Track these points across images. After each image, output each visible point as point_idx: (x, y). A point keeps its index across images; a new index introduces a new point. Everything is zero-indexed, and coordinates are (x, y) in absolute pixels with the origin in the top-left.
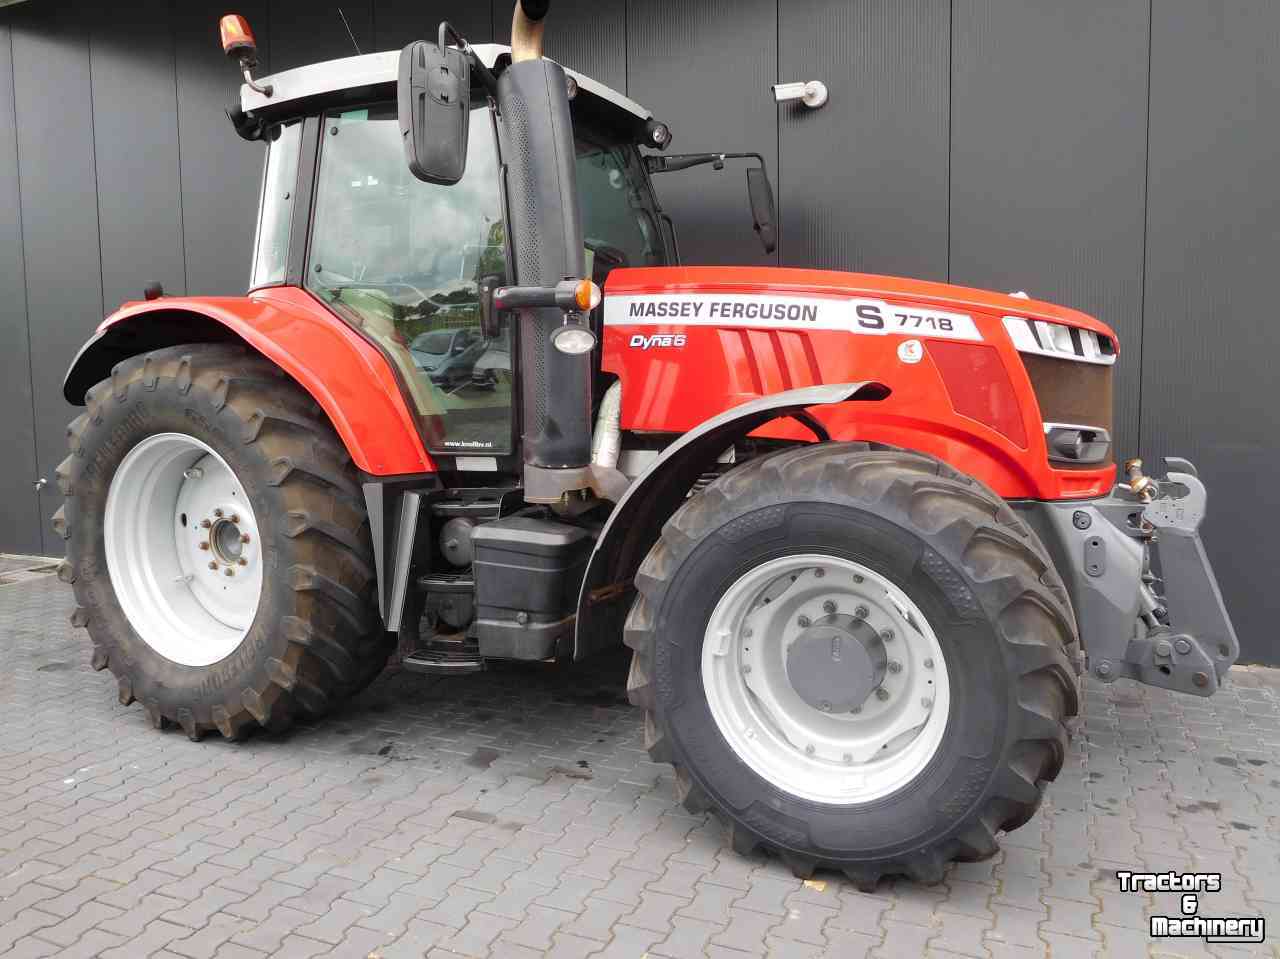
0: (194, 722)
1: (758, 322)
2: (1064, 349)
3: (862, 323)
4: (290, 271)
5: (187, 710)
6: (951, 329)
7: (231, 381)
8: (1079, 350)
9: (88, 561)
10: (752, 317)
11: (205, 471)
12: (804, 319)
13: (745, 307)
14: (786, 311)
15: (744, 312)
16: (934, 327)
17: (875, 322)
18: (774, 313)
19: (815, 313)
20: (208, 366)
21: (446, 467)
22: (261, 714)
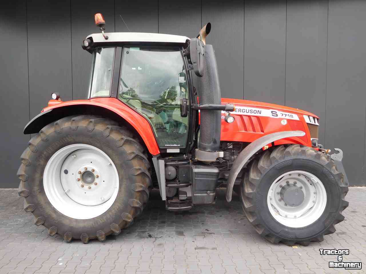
0: (88, 237)
1: (245, 114)
2: (313, 122)
3: (273, 115)
4: (111, 93)
5: (86, 234)
6: (293, 117)
7: (112, 128)
8: (315, 123)
9: (36, 188)
10: (243, 112)
11: (77, 156)
12: (258, 113)
13: (242, 110)
14: (253, 111)
15: (241, 111)
16: (289, 117)
17: (276, 115)
18: (250, 111)
19: (261, 112)
20: (99, 123)
21: (163, 152)
22: (118, 231)
